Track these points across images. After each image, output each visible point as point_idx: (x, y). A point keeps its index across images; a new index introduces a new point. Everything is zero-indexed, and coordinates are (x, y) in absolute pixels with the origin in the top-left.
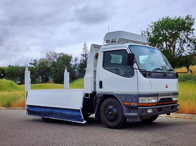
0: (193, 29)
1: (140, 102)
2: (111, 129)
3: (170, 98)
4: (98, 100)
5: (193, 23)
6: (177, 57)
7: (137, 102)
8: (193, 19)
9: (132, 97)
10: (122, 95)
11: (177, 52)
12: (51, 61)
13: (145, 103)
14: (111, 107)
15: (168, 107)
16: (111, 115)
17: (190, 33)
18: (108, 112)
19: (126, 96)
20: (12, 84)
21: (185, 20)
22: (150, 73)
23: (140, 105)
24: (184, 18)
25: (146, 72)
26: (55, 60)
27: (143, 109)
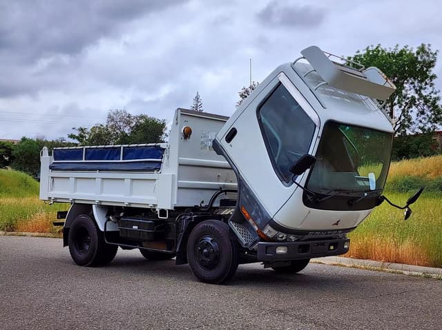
0: (434, 77)
4: (184, 225)
5: (432, 62)
6: (396, 136)
8: (434, 52)
11: (397, 125)
12: (117, 133)
17: (426, 84)
18: (202, 250)
20: (25, 180)
21: (415, 55)
24: (414, 51)
26: (127, 131)
27: (267, 247)
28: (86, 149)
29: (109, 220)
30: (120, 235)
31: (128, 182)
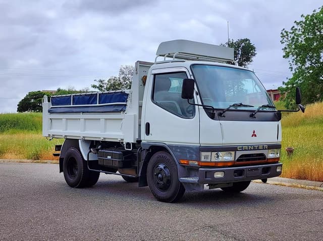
1: (203, 159)
2: (160, 203)
3: (262, 155)
4: (144, 155)
7: (199, 160)
9: (192, 151)
10: (177, 147)
13: (211, 162)
14: (161, 166)
15: (256, 169)
16: (161, 179)
18: (157, 175)
19: (183, 149)
22: (222, 112)
23: (203, 164)
25: (213, 109)
27: (206, 172)
28: (73, 96)
29: (90, 152)
30: (99, 163)
31: (102, 121)
